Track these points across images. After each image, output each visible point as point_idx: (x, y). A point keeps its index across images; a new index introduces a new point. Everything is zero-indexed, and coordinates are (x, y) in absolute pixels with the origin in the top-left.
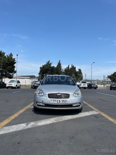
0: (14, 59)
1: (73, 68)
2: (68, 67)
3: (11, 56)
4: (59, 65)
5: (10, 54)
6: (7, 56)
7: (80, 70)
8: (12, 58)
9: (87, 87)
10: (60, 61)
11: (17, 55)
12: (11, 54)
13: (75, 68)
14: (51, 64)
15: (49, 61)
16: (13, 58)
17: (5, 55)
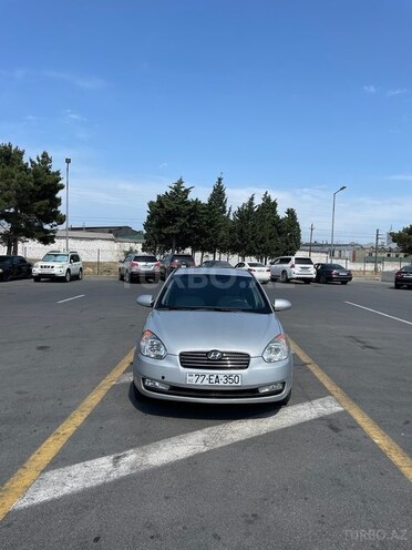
0: (58, 173)
1: (270, 206)
2: (251, 203)
3: (46, 163)
4: (218, 194)
5: (43, 156)
6: (32, 162)
7: (291, 213)
8: (47, 171)
9: (314, 276)
10: (220, 179)
11: (68, 161)
12: (45, 155)
13: (275, 204)
14: (187, 191)
15: (180, 182)
16: (53, 170)
17: (25, 160)
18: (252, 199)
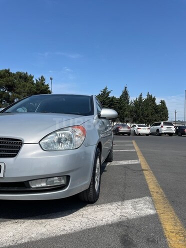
0: (48, 85)
1: (151, 100)
2: (141, 98)
3: (42, 81)
4: (125, 94)
5: (41, 78)
6: (37, 81)
7: (163, 102)
8: (43, 84)
9: (174, 132)
10: (126, 88)
11: (51, 79)
12: (42, 77)
13: (154, 99)
14: (109, 92)
15: (106, 89)
16: (46, 84)
17: (34, 79)
18: (141, 95)
